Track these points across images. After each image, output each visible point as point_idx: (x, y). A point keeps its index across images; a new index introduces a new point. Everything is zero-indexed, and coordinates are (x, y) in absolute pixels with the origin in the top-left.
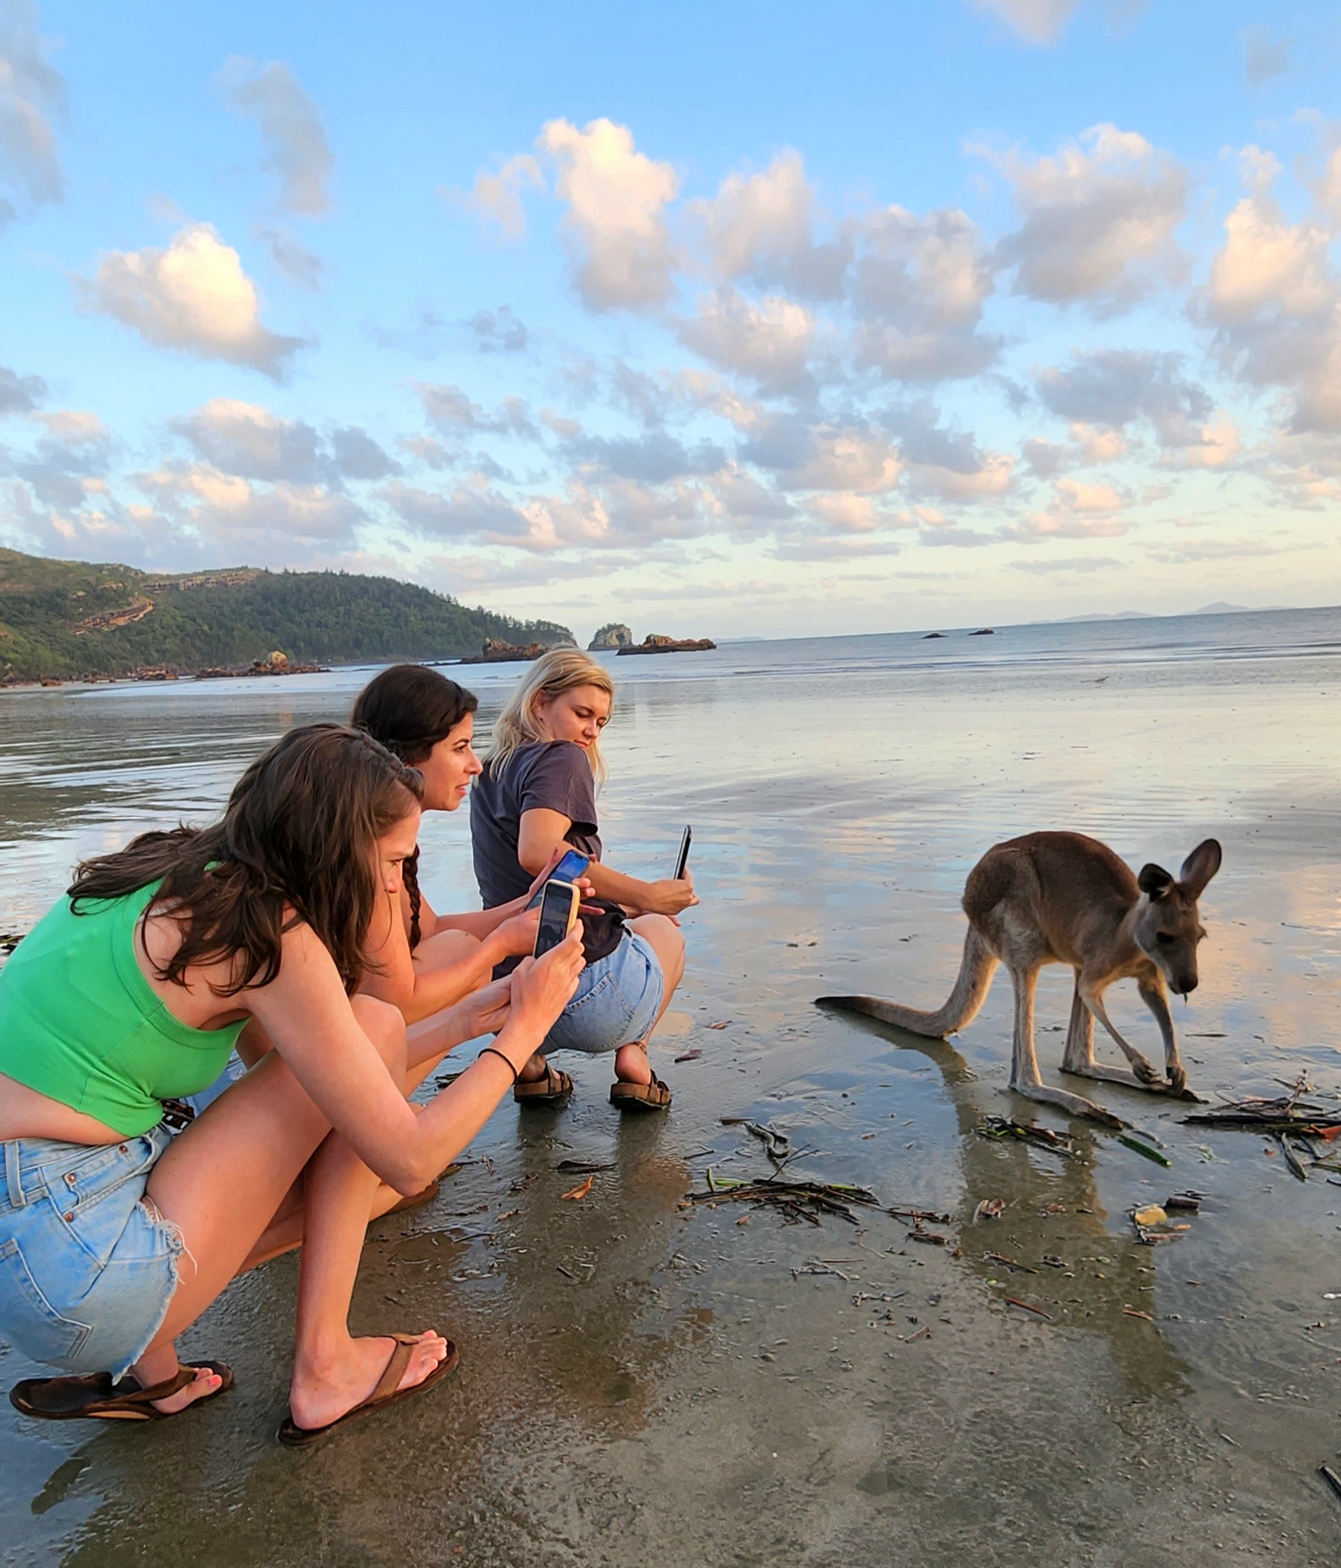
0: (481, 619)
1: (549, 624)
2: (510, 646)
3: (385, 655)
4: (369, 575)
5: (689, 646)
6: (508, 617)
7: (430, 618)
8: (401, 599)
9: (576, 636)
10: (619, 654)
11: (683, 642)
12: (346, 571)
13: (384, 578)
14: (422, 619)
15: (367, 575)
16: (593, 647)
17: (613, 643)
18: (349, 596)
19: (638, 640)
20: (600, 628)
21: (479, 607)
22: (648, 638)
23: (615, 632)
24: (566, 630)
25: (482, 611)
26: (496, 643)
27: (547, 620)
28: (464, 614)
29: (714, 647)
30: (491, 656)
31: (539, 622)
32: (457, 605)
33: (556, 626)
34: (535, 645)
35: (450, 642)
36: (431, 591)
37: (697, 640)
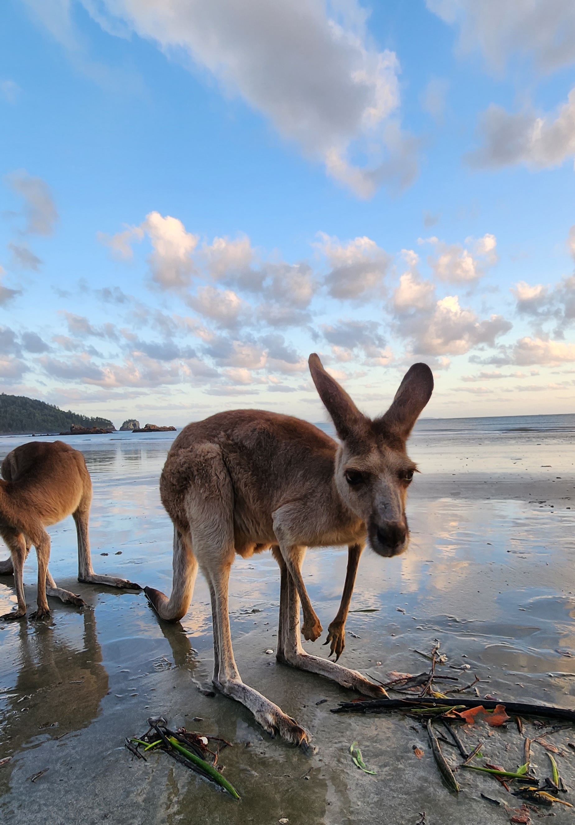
0: (70, 416)
1: (102, 419)
2: (83, 427)
3: (23, 431)
4: (16, 395)
5: (164, 429)
6: (83, 415)
7: (46, 415)
8: (32, 406)
9: (114, 424)
10: (133, 432)
11: (162, 427)
12: (5, 393)
13: (24, 397)
14: (42, 415)
15: (15, 395)
16: (122, 429)
17: (131, 428)
18: (6, 404)
19: (142, 426)
20: (125, 421)
21: (69, 411)
22: (146, 426)
23: (132, 423)
24: (110, 421)
25: (71, 412)
26: (76, 426)
27: (101, 417)
28: (62, 413)
29: (176, 430)
30: (74, 432)
31: (97, 418)
32: (59, 410)
33: (105, 420)
34: (95, 428)
35: (55, 426)
36: (46, 403)
37: (168, 427)
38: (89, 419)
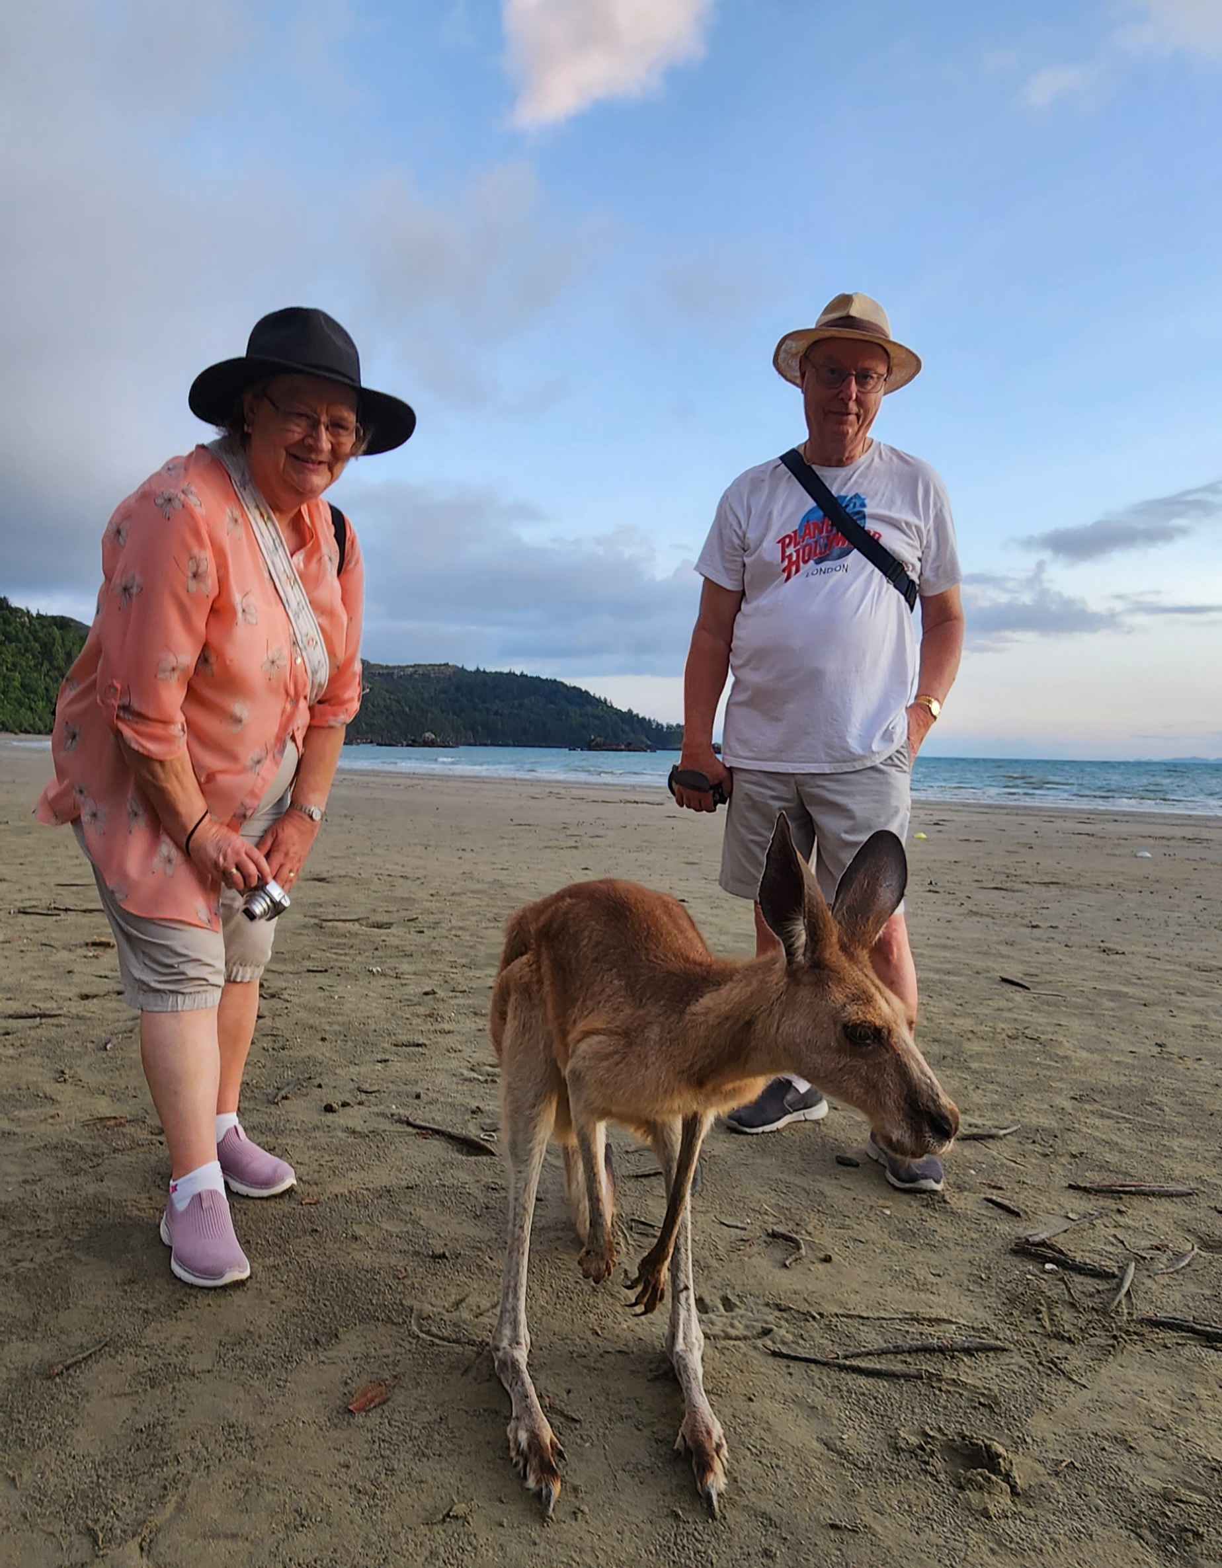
6: (652, 719)
7: (586, 714)
12: (525, 673)
13: (556, 681)
14: (581, 715)
15: (542, 677)
18: (524, 692)
21: (630, 709)
25: (632, 712)
32: (612, 707)
36: (592, 694)
38: (662, 726)
